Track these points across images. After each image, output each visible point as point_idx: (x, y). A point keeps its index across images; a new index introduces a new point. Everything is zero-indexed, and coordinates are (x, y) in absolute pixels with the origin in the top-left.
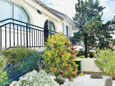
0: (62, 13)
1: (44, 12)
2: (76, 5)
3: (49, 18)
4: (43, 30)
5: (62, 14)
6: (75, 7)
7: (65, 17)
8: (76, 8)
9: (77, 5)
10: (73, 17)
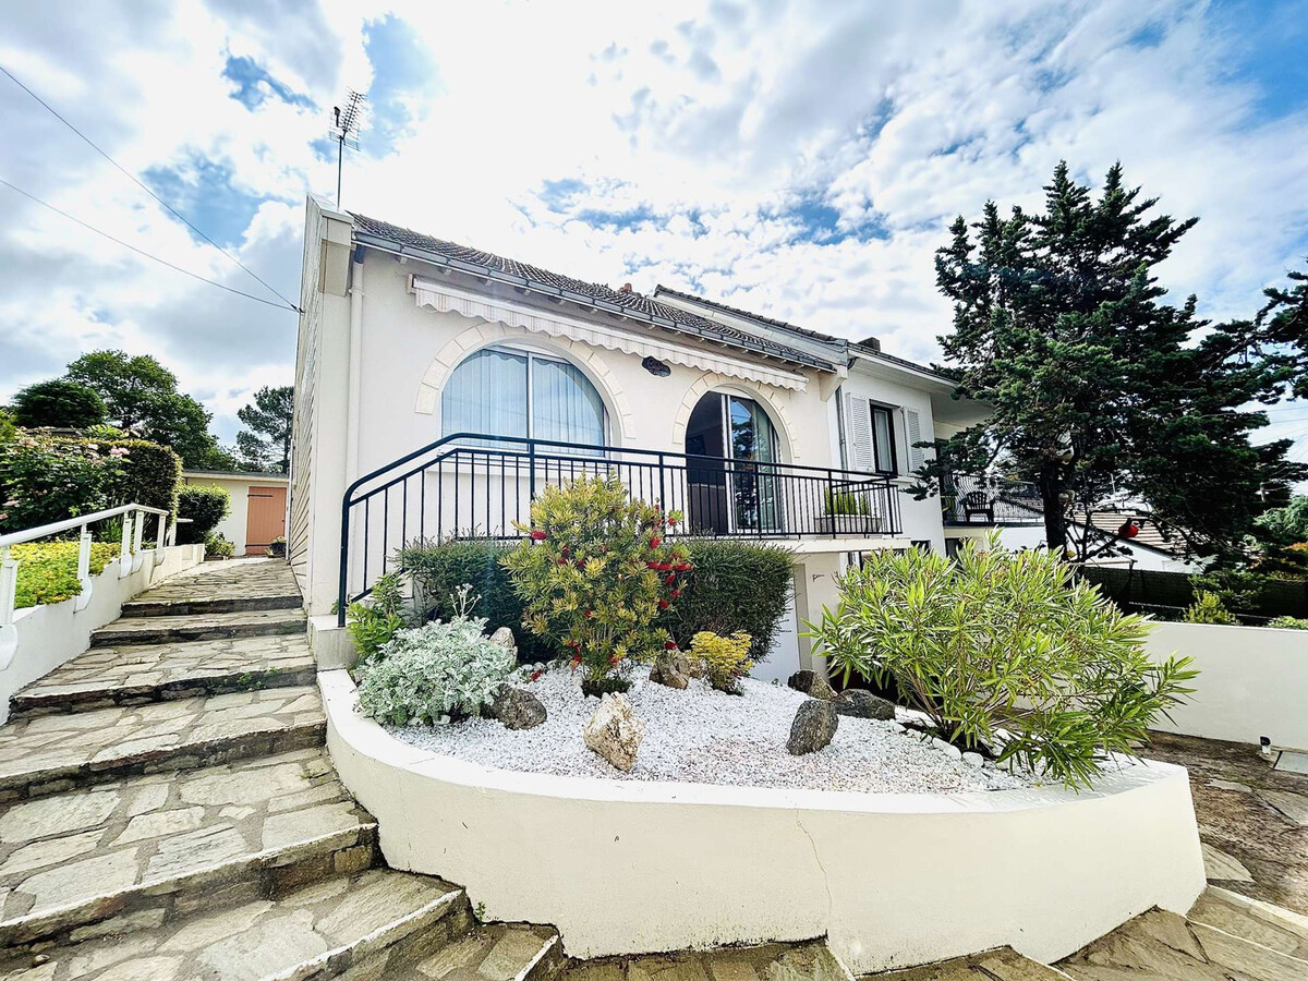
0: (828, 334)
1: (681, 359)
2: (939, 261)
3: (723, 381)
4: (682, 462)
5: (829, 338)
6: (936, 275)
7: (844, 357)
8: (946, 281)
9: (945, 257)
10: (940, 339)
